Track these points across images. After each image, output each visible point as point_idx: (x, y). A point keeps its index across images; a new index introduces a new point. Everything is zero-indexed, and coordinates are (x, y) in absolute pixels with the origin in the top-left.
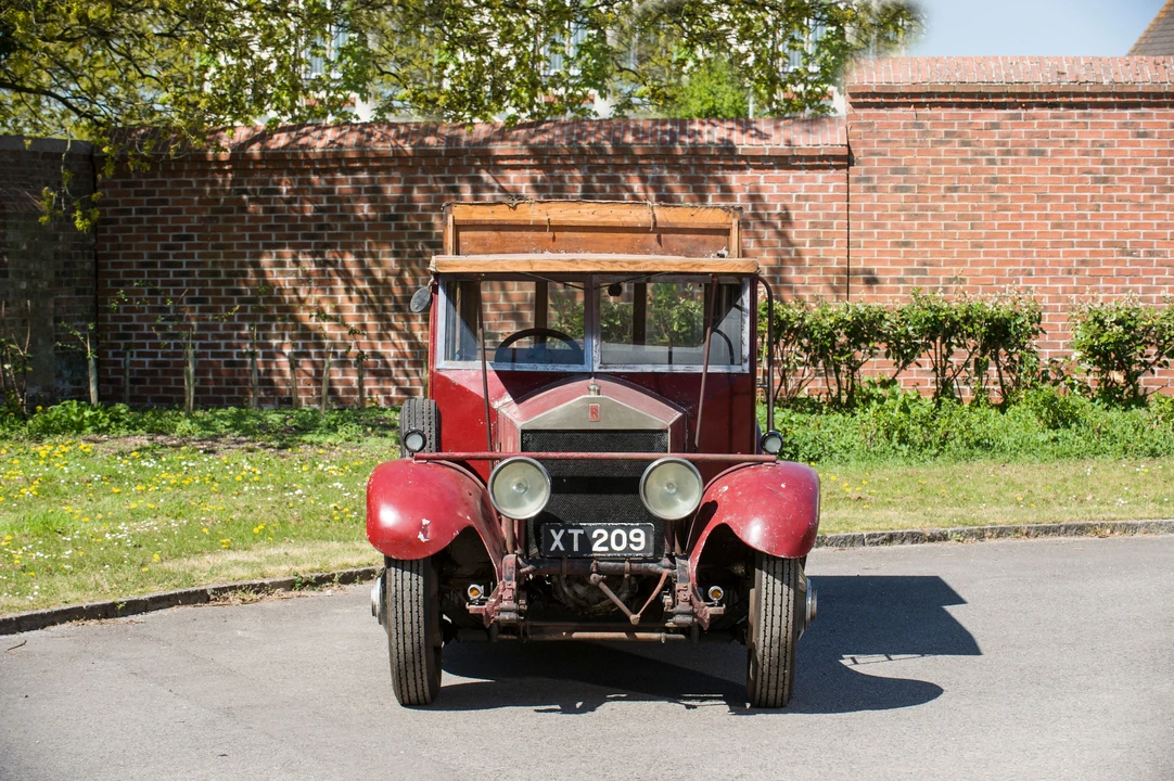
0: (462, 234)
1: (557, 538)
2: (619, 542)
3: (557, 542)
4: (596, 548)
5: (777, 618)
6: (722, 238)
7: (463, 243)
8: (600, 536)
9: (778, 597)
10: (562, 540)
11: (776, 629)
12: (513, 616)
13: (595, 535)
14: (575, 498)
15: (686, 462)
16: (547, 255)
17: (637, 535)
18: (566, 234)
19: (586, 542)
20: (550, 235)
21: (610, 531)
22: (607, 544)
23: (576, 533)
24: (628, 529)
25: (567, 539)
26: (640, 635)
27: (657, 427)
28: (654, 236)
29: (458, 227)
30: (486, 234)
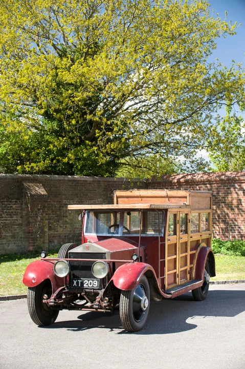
0: (119, 199)
1: (75, 282)
2: (91, 284)
3: (75, 284)
4: (85, 285)
5: (124, 307)
6: (185, 199)
7: (119, 202)
8: (86, 282)
9: (124, 301)
10: (76, 283)
11: (124, 310)
12: (53, 304)
13: (85, 282)
14: (83, 271)
15: (104, 262)
16: (140, 204)
17: (95, 282)
18: (145, 199)
19: (82, 284)
20: (141, 199)
21: (88, 281)
22: (88, 284)
23: (80, 281)
24: (93, 281)
25: (77, 283)
26: (99, 310)
27: (103, 252)
28: (167, 199)
29: (117, 197)
30: (125, 199)
